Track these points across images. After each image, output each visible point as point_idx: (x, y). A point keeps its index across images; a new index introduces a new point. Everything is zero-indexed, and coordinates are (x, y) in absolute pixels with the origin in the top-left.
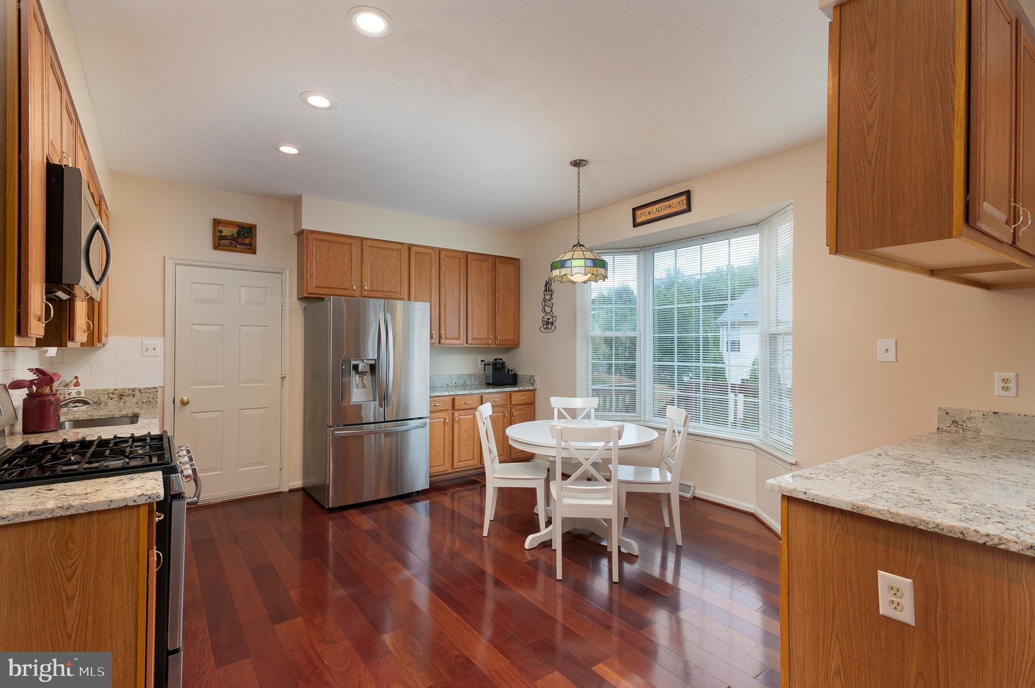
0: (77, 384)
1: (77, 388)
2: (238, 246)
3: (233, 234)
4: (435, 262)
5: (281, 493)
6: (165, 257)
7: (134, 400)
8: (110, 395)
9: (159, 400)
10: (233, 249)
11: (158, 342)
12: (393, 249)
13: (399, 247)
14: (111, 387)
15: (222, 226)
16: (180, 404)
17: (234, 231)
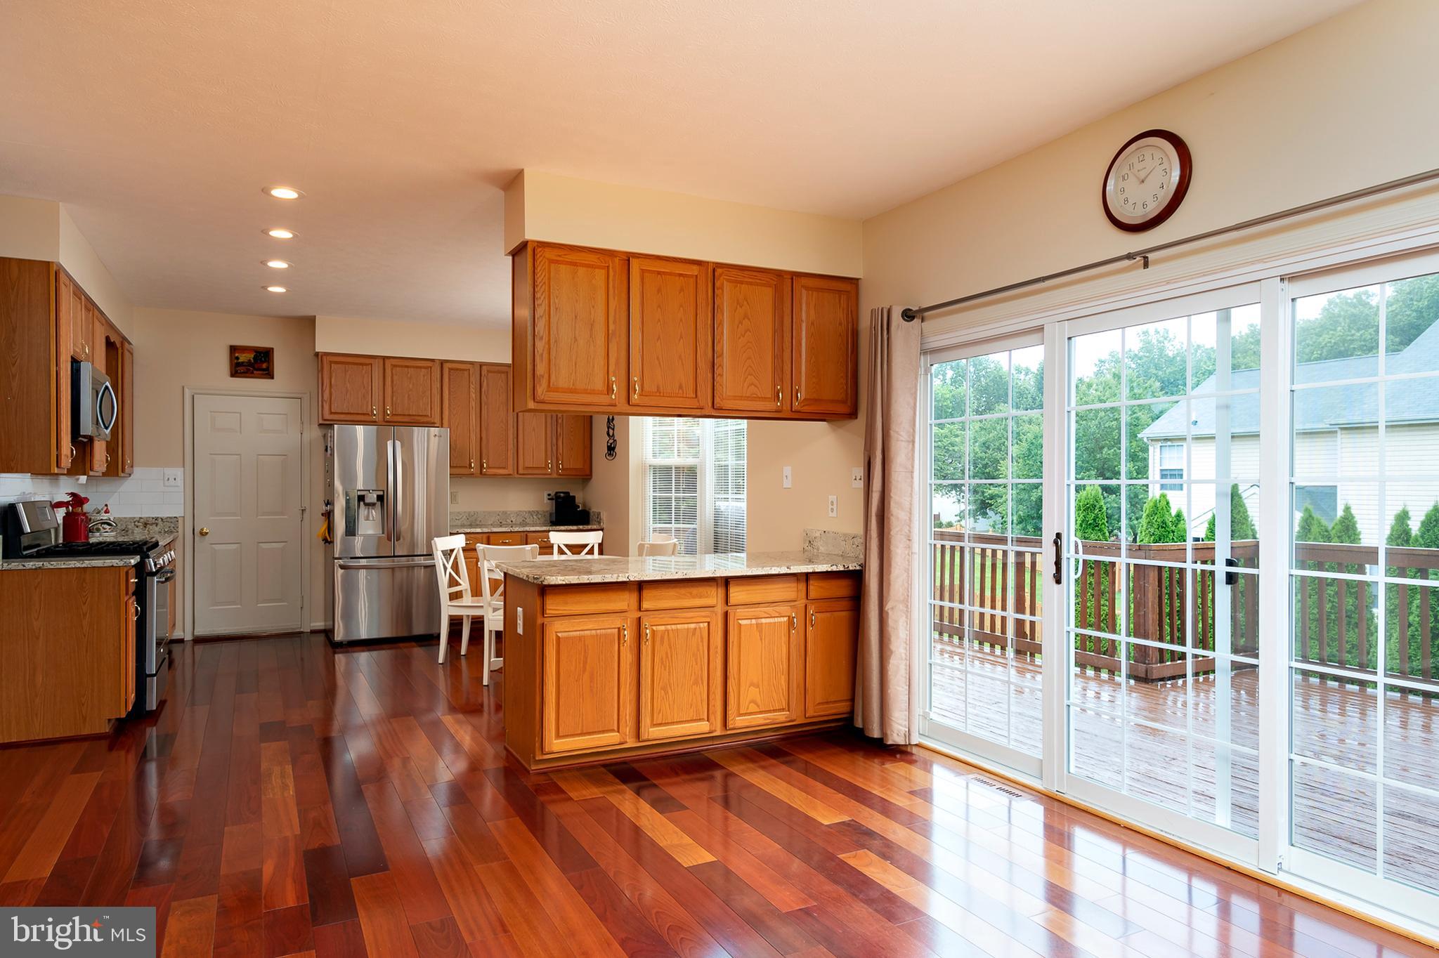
0: (107, 512)
1: (107, 515)
2: (255, 372)
3: (250, 360)
4: (475, 379)
5: (302, 632)
6: (183, 387)
7: (157, 529)
8: (136, 523)
9: (180, 529)
10: (251, 375)
11: (179, 472)
12: (420, 367)
13: (429, 364)
14: (138, 515)
15: (238, 353)
16: (199, 535)
17: (251, 356)
